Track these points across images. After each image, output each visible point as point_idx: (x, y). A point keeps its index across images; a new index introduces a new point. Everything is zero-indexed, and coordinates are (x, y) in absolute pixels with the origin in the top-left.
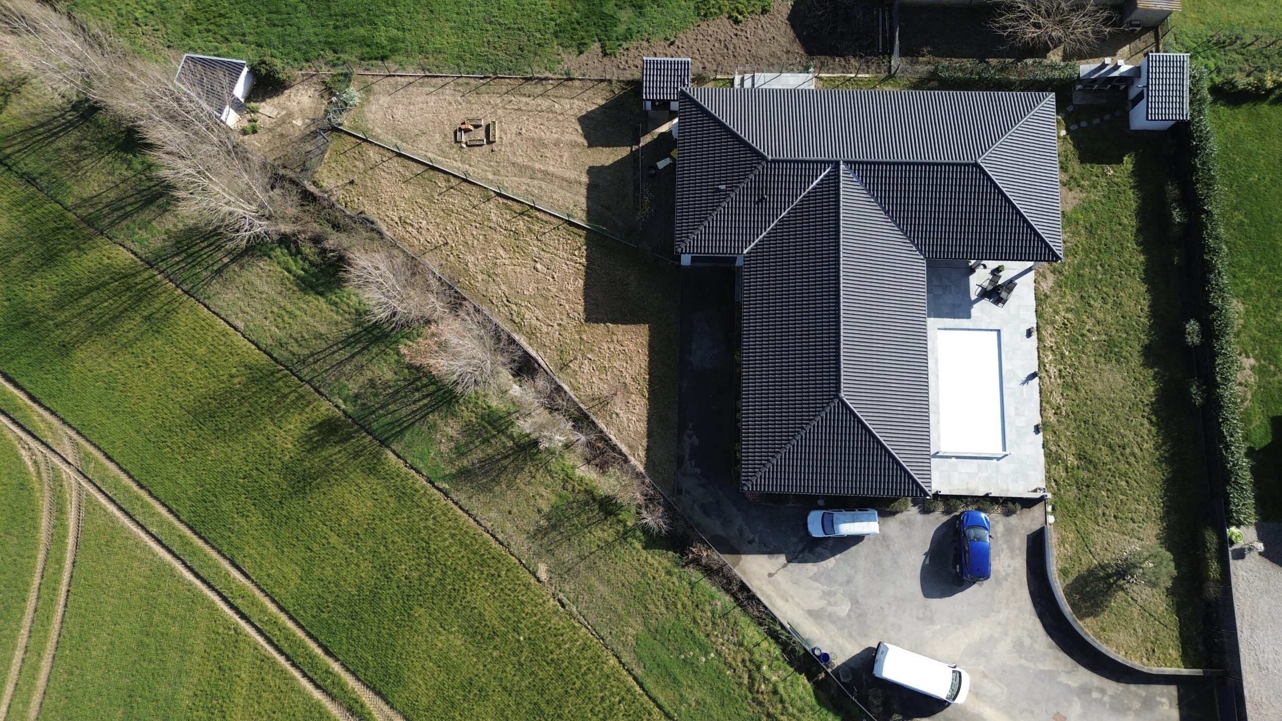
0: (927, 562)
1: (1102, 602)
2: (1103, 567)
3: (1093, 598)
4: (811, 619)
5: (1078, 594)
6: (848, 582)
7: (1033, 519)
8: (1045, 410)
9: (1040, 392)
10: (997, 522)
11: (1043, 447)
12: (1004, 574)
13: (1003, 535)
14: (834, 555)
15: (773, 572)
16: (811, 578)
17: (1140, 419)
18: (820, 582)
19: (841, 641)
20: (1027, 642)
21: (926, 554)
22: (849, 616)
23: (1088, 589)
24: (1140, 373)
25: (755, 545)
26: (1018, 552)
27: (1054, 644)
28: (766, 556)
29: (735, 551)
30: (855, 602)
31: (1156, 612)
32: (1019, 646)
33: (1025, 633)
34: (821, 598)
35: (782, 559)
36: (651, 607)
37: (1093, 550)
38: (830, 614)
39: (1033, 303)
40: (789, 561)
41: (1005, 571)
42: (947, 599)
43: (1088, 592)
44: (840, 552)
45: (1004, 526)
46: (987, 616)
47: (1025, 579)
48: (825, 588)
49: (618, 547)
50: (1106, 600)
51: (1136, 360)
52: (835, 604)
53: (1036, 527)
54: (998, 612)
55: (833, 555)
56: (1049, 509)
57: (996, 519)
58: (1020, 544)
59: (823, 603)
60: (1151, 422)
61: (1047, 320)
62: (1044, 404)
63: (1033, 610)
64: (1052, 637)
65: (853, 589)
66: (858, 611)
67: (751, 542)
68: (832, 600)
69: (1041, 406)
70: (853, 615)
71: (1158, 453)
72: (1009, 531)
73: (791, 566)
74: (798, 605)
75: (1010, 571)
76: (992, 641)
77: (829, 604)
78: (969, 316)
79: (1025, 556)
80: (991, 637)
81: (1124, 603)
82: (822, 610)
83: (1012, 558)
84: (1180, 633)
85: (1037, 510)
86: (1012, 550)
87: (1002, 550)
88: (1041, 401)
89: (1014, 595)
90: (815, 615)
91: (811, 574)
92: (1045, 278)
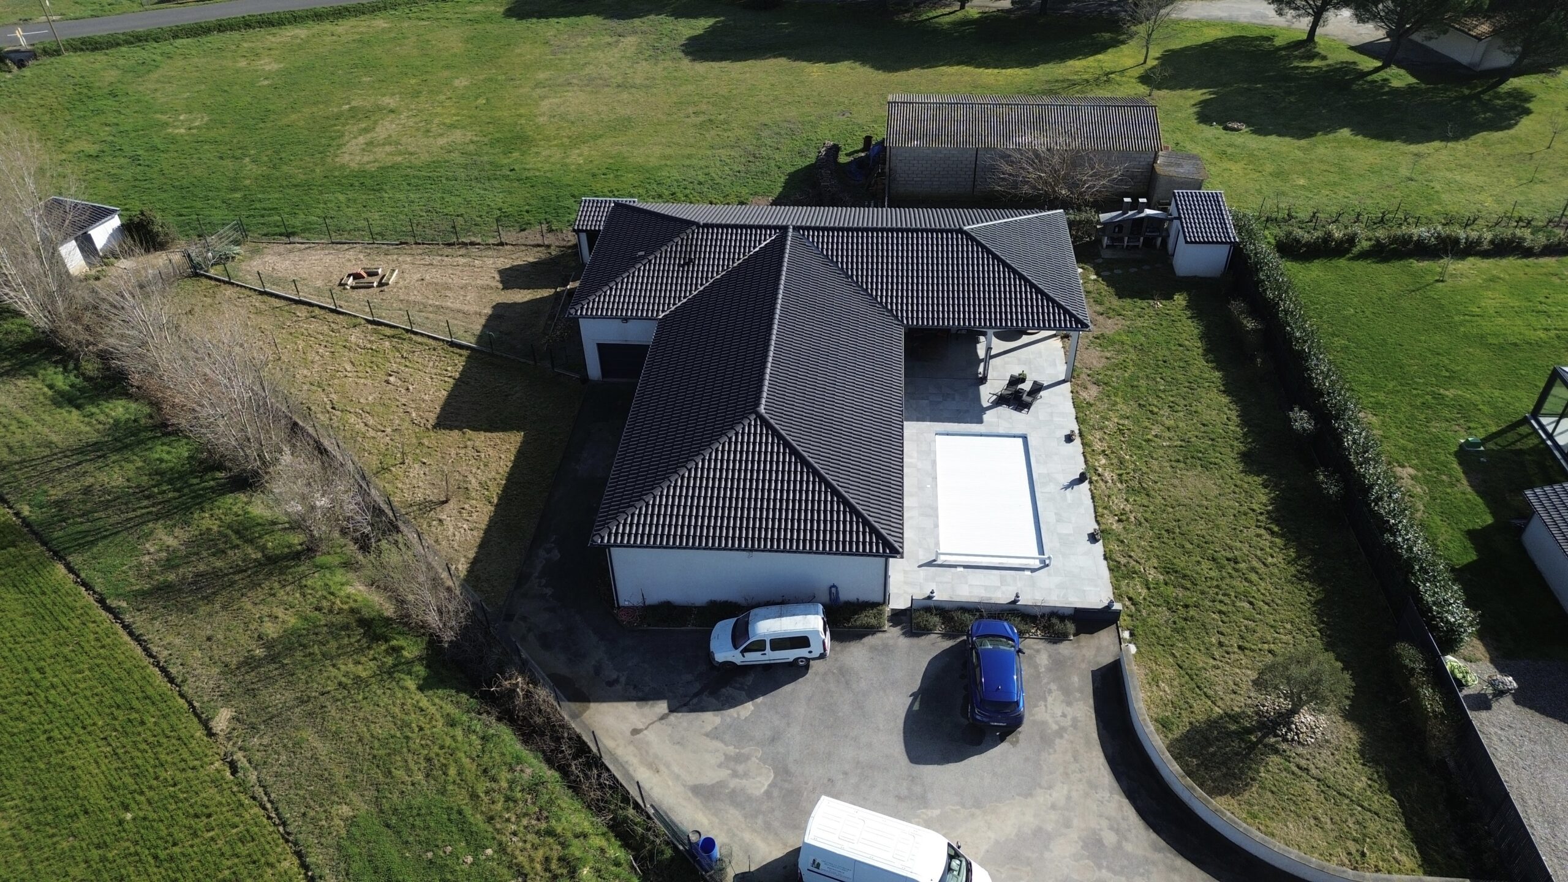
0: (916, 707)
1: (1242, 773)
2: (1234, 718)
3: (1224, 763)
4: (697, 801)
5: (1194, 757)
6: (773, 740)
7: (1099, 649)
8: (1102, 516)
9: (1093, 498)
10: (1038, 651)
11: (1105, 558)
12: (1055, 727)
13: (1049, 670)
14: (752, 699)
15: (640, 726)
16: (707, 735)
17: (1253, 531)
18: (723, 741)
19: (747, 836)
20: (1110, 838)
21: (914, 695)
22: (768, 794)
23: (1212, 750)
24: (1242, 480)
25: (619, 687)
26: (1078, 695)
27: (1163, 843)
28: (634, 703)
29: (581, 695)
30: (783, 771)
31: (1351, 790)
32: (1093, 846)
33: (1104, 823)
34: (720, 766)
35: (662, 707)
36: (400, 774)
37: (1211, 693)
38: (733, 791)
39: (1072, 411)
40: (672, 710)
41: (1057, 723)
42: (952, 766)
43: (1214, 754)
44: (764, 694)
45: (1050, 656)
46: (1029, 794)
47: (1095, 735)
48: (731, 750)
49: (375, 687)
50: (1250, 768)
51: (1232, 467)
52: (746, 775)
53: (1106, 659)
54: (1050, 787)
55: (752, 697)
56: (1126, 635)
57: (1036, 647)
58: (1082, 684)
59: (724, 774)
60: (1273, 533)
61: (1093, 426)
62: (1100, 510)
63: (1115, 785)
64: (1158, 832)
65: (782, 750)
66: (786, 785)
67: (611, 684)
68: (740, 768)
69: (1095, 512)
70: (776, 793)
71: (1292, 569)
72: (1059, 665)
73: (673, 717)
74: (677, 777)
75: (1067, 722)
76: (1041, 837)
77: (735, 774)
78: (981, 421)
79: (1091, 702)
80: (1038, 832)
81: (1284, 774)
82: (721, 784)
83: (1069, 704)
84: (1408, 825)
85: (1105, 638)
86: (1066, 691)
87: (1050, 691)
88: (1095, 506)
89: (1076, 760)
90: (705, 793)
91: (709, 728)
92: (1086, 388)
